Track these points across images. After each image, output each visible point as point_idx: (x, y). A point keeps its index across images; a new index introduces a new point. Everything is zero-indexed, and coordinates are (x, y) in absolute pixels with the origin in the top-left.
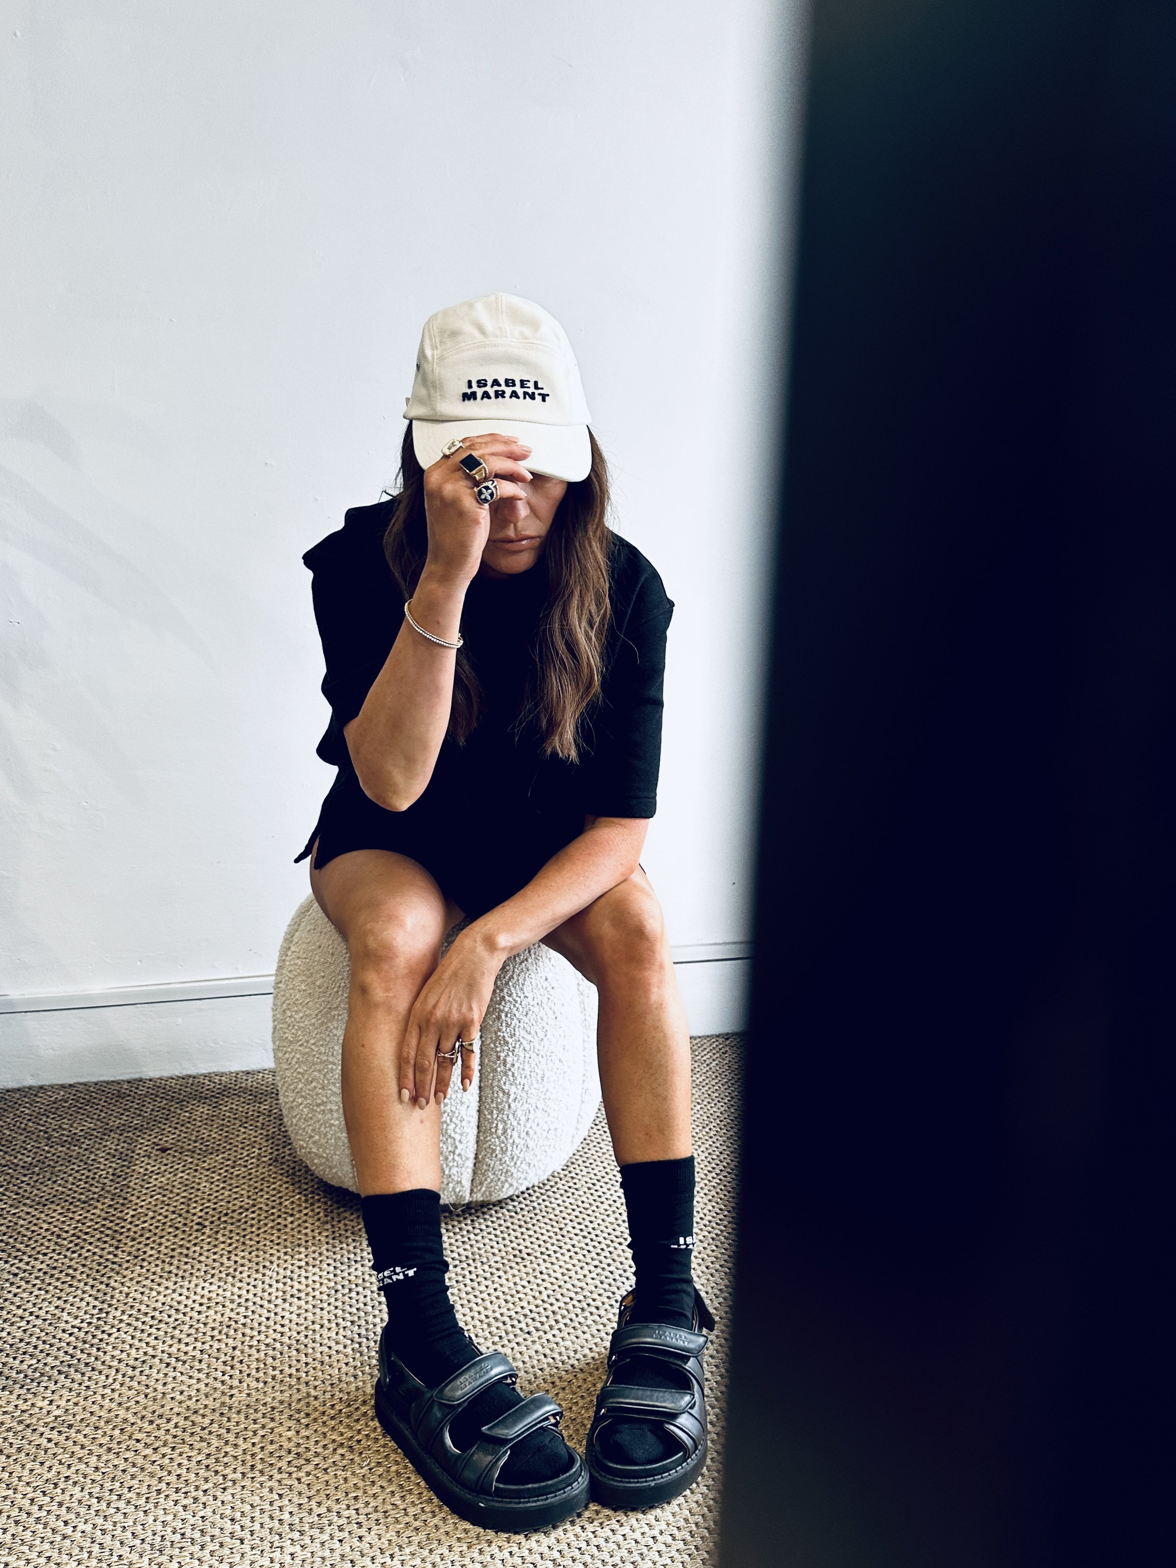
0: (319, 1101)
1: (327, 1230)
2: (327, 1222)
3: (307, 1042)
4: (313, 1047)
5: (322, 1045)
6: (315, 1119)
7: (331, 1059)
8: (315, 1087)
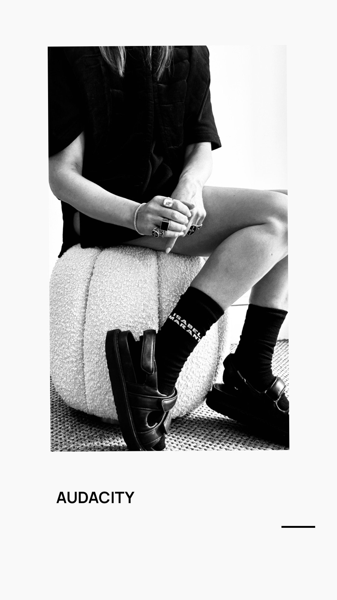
0: (66, 356)
1: (73, 436)
2: (73, 432)
3: (60, 321)
4: (63, 324)
5: (67, 322)
6: (64, 368)
7: (73, 330)
8: (64, 348)
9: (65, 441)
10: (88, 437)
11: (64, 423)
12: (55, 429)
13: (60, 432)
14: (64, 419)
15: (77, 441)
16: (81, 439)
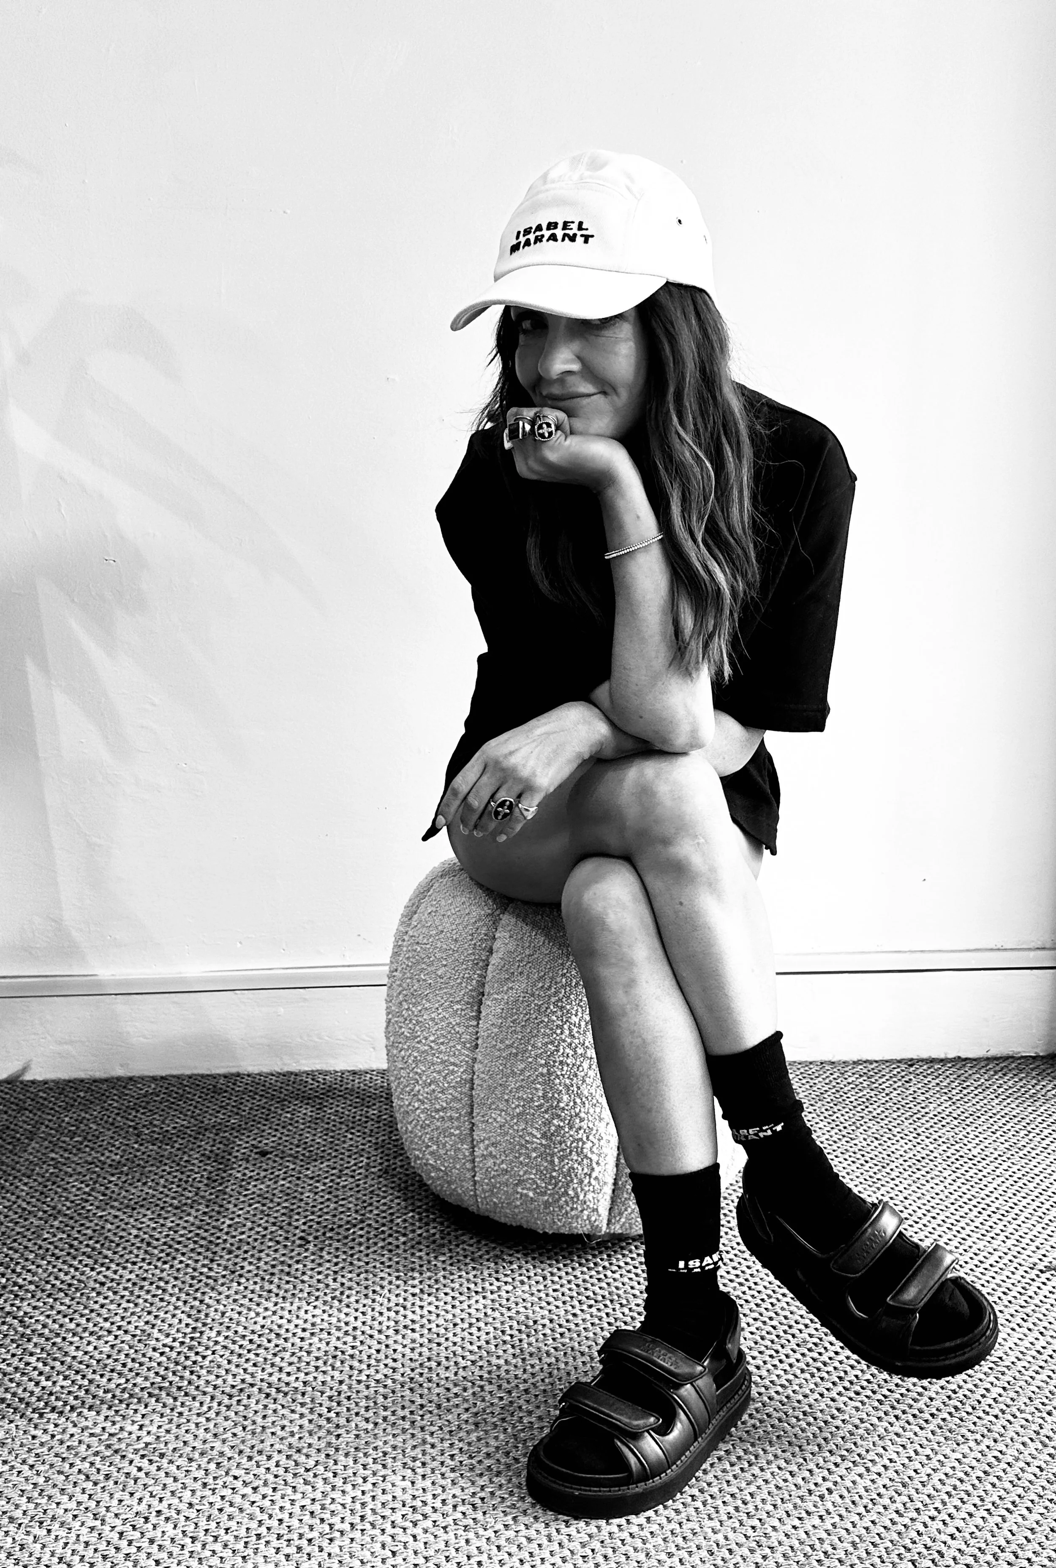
1: (444, 1254)
6: (433, 1127)
9: (429, 1262)
10: (472, 1260)
11: (427, 1224)
12: (410, 1236)
13: (419, 1243)
14: (428, 1216)
15: (451, 1265)
16: (459, 1261)
